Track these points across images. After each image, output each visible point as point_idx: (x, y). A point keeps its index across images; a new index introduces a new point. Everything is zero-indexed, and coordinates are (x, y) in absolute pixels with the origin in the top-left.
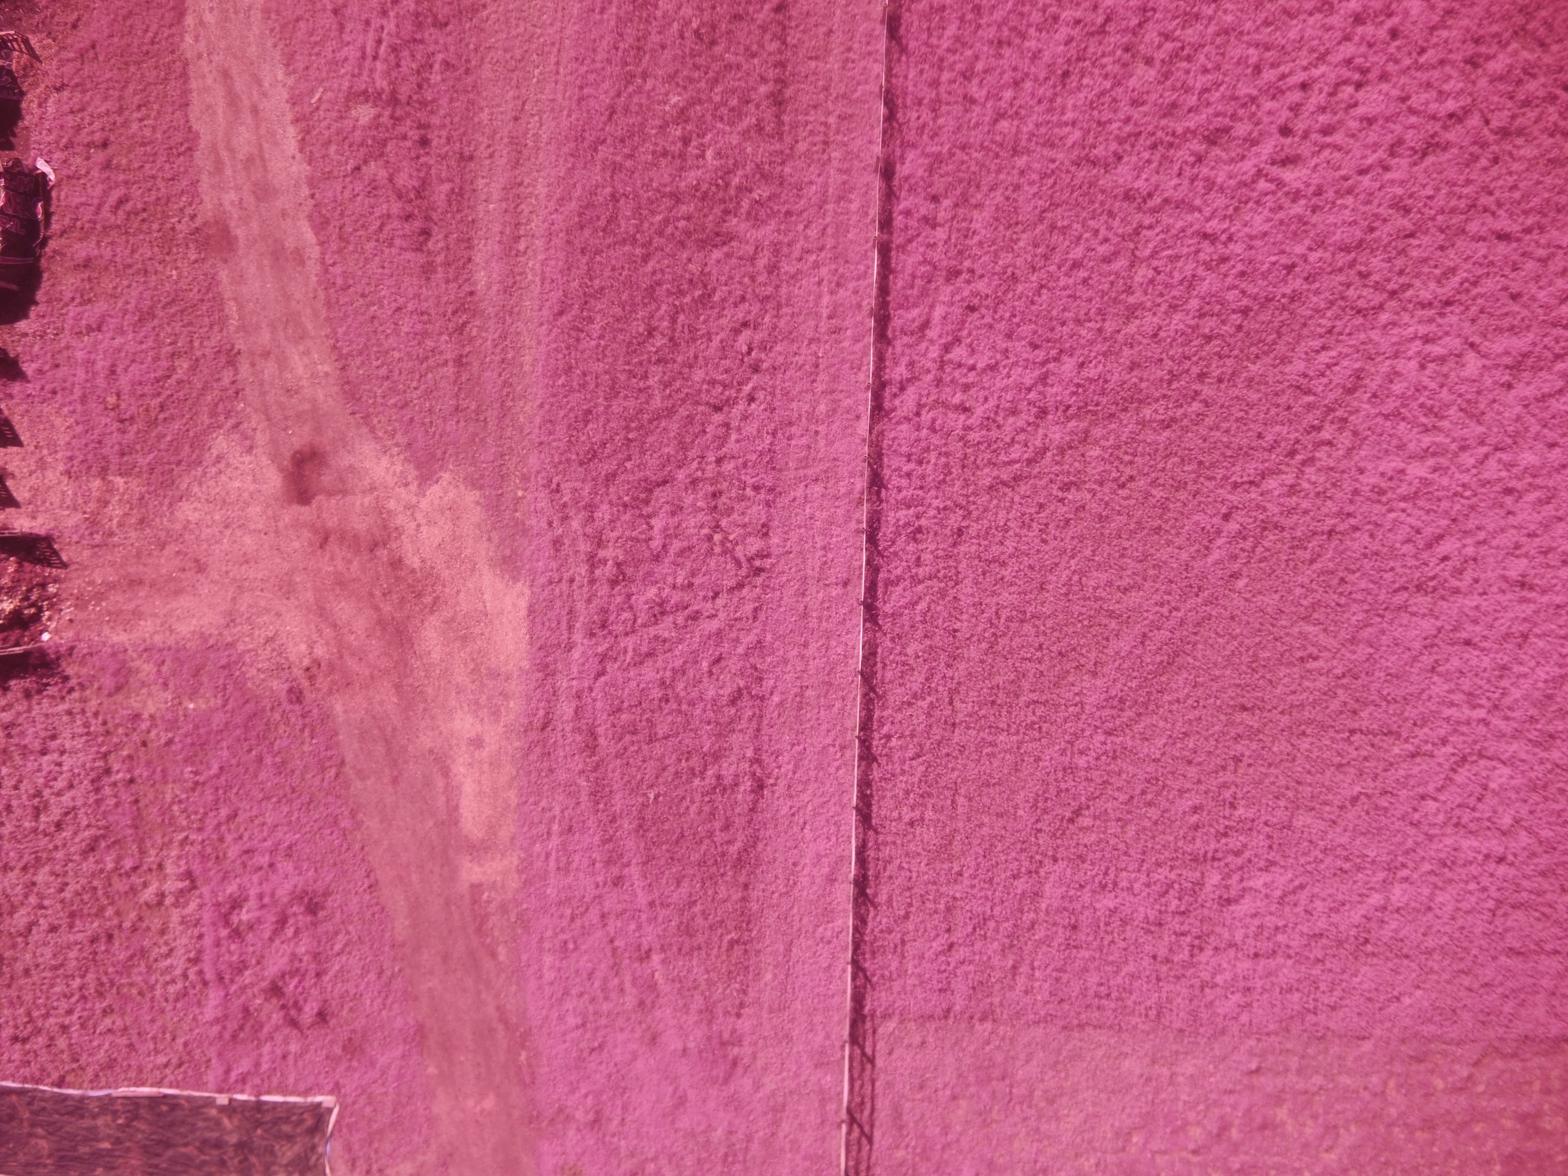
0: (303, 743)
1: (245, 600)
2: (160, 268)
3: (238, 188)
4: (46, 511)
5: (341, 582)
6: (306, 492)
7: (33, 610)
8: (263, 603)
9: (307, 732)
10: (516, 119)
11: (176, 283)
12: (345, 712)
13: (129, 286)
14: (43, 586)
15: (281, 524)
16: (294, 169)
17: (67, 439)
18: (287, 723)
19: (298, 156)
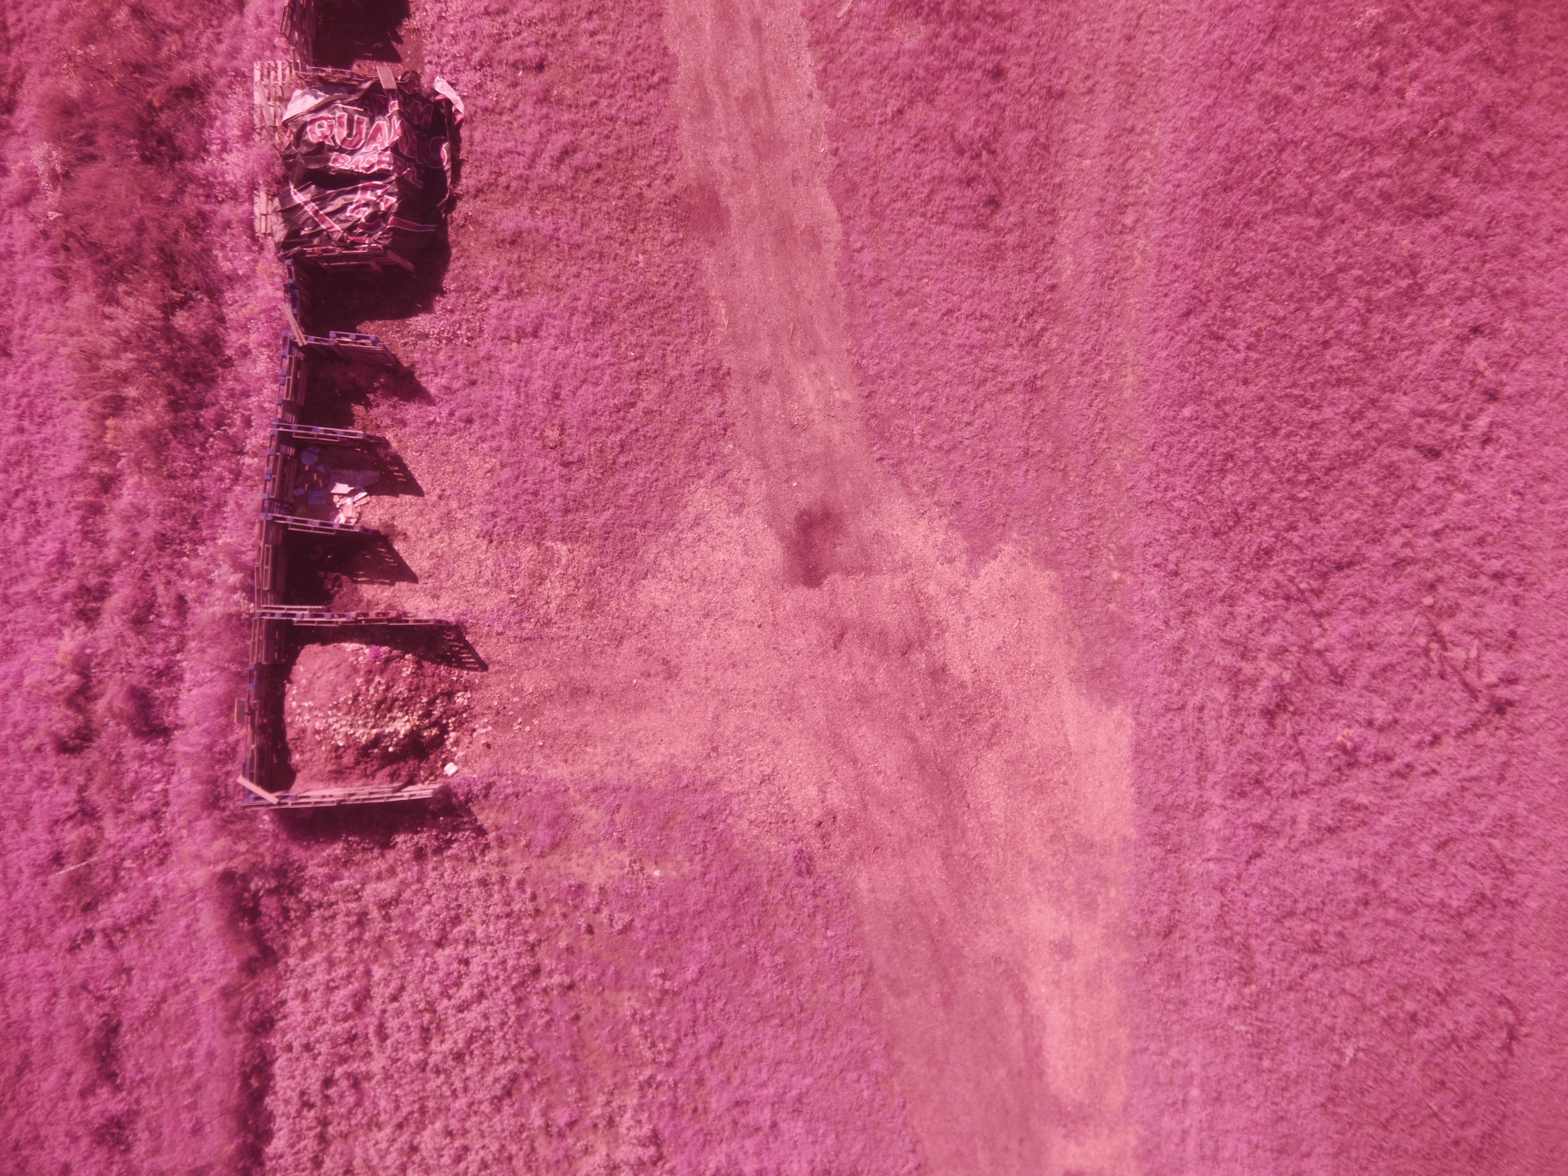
0: (813, 934)
1: (732, 720)
2: (621, 251)
3: (732, 140)
4: (453, 588)
5: (863, 699)
6: (815, 568)
7: (434, 731)
8: (755, 725)
9: (819, 920)
10: (1129, 38)
11: (644, 272)
12: (873, 890)
13: (577, 276)
14: (449, 695)
15: (780, 613)
16: (811, 112)
17: (487, 487)
18: (791, 905)
19: (817, 94)
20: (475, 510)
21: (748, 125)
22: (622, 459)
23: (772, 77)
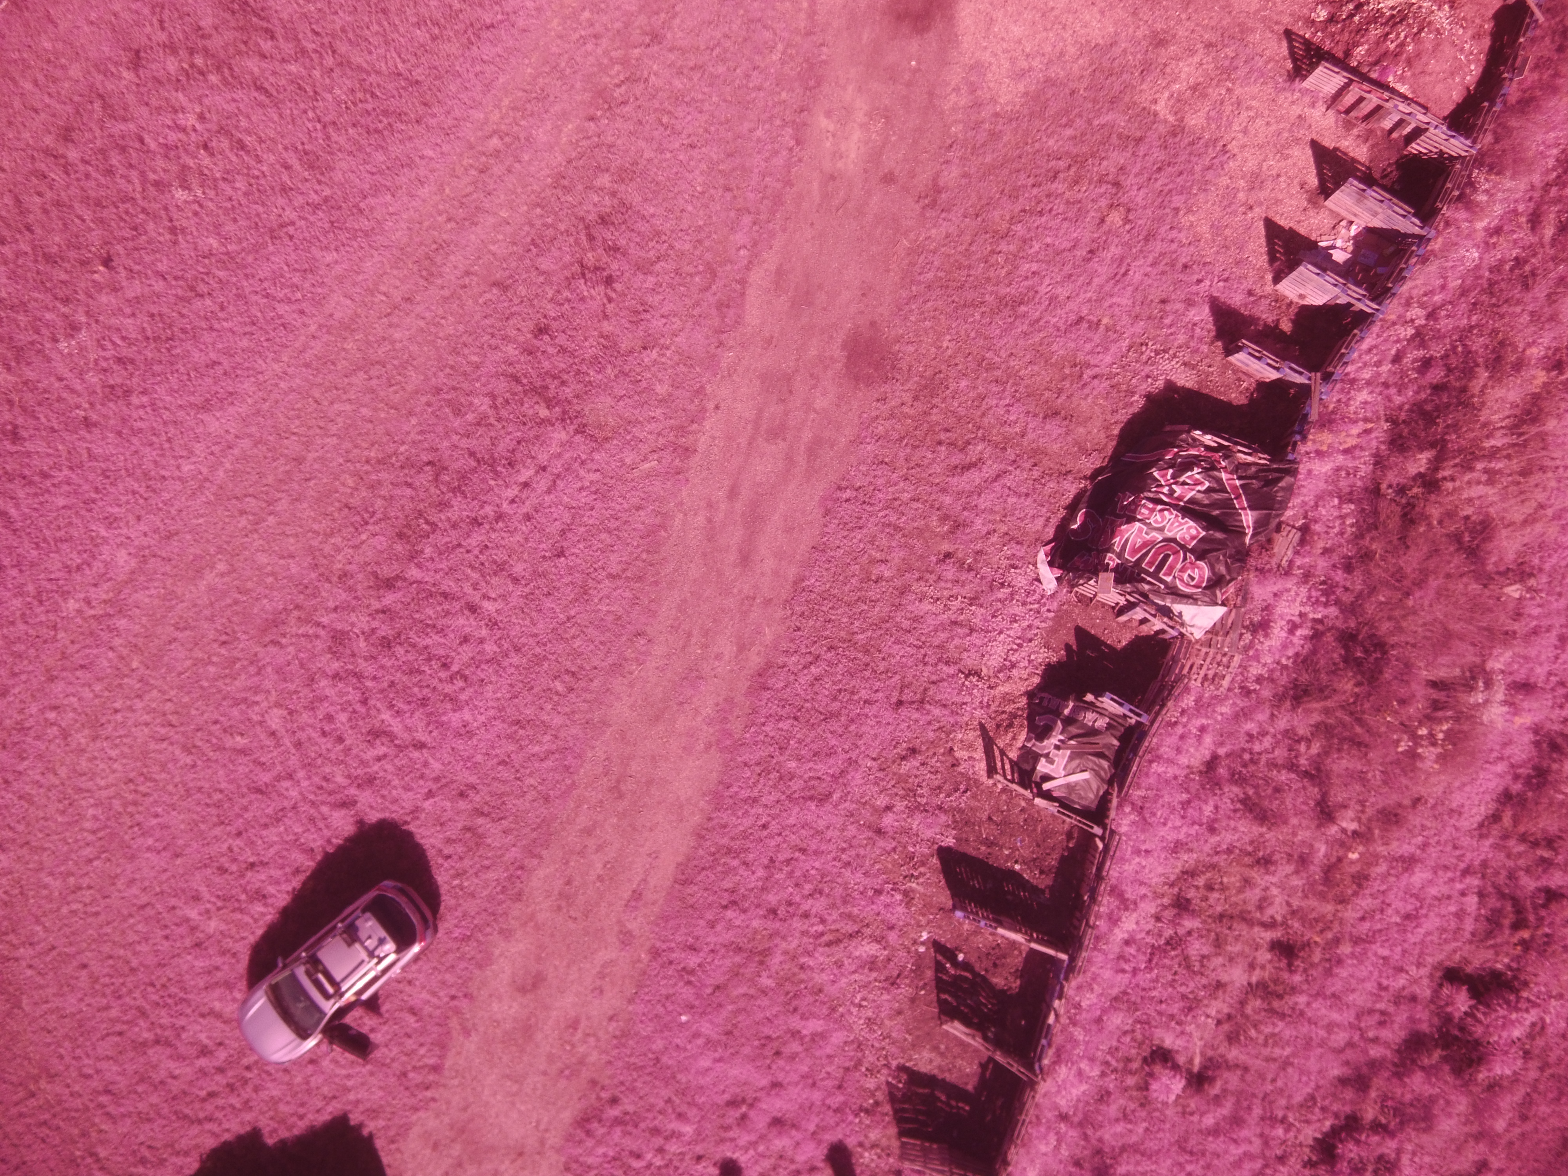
2: (959, 358)
4: (1281, 119)
11: (949, 329)
13: (1012, 355)
16: (724, 393)
17: (1202, 197)
19: (711, 406)
20: (1224, 181)
21: (786, 413)
22: (1062, 164)
23: (743, 441)
